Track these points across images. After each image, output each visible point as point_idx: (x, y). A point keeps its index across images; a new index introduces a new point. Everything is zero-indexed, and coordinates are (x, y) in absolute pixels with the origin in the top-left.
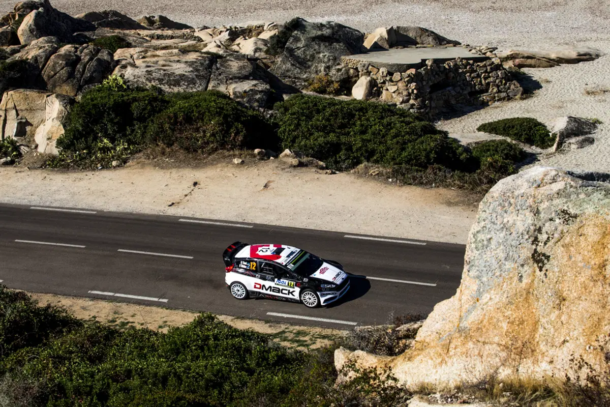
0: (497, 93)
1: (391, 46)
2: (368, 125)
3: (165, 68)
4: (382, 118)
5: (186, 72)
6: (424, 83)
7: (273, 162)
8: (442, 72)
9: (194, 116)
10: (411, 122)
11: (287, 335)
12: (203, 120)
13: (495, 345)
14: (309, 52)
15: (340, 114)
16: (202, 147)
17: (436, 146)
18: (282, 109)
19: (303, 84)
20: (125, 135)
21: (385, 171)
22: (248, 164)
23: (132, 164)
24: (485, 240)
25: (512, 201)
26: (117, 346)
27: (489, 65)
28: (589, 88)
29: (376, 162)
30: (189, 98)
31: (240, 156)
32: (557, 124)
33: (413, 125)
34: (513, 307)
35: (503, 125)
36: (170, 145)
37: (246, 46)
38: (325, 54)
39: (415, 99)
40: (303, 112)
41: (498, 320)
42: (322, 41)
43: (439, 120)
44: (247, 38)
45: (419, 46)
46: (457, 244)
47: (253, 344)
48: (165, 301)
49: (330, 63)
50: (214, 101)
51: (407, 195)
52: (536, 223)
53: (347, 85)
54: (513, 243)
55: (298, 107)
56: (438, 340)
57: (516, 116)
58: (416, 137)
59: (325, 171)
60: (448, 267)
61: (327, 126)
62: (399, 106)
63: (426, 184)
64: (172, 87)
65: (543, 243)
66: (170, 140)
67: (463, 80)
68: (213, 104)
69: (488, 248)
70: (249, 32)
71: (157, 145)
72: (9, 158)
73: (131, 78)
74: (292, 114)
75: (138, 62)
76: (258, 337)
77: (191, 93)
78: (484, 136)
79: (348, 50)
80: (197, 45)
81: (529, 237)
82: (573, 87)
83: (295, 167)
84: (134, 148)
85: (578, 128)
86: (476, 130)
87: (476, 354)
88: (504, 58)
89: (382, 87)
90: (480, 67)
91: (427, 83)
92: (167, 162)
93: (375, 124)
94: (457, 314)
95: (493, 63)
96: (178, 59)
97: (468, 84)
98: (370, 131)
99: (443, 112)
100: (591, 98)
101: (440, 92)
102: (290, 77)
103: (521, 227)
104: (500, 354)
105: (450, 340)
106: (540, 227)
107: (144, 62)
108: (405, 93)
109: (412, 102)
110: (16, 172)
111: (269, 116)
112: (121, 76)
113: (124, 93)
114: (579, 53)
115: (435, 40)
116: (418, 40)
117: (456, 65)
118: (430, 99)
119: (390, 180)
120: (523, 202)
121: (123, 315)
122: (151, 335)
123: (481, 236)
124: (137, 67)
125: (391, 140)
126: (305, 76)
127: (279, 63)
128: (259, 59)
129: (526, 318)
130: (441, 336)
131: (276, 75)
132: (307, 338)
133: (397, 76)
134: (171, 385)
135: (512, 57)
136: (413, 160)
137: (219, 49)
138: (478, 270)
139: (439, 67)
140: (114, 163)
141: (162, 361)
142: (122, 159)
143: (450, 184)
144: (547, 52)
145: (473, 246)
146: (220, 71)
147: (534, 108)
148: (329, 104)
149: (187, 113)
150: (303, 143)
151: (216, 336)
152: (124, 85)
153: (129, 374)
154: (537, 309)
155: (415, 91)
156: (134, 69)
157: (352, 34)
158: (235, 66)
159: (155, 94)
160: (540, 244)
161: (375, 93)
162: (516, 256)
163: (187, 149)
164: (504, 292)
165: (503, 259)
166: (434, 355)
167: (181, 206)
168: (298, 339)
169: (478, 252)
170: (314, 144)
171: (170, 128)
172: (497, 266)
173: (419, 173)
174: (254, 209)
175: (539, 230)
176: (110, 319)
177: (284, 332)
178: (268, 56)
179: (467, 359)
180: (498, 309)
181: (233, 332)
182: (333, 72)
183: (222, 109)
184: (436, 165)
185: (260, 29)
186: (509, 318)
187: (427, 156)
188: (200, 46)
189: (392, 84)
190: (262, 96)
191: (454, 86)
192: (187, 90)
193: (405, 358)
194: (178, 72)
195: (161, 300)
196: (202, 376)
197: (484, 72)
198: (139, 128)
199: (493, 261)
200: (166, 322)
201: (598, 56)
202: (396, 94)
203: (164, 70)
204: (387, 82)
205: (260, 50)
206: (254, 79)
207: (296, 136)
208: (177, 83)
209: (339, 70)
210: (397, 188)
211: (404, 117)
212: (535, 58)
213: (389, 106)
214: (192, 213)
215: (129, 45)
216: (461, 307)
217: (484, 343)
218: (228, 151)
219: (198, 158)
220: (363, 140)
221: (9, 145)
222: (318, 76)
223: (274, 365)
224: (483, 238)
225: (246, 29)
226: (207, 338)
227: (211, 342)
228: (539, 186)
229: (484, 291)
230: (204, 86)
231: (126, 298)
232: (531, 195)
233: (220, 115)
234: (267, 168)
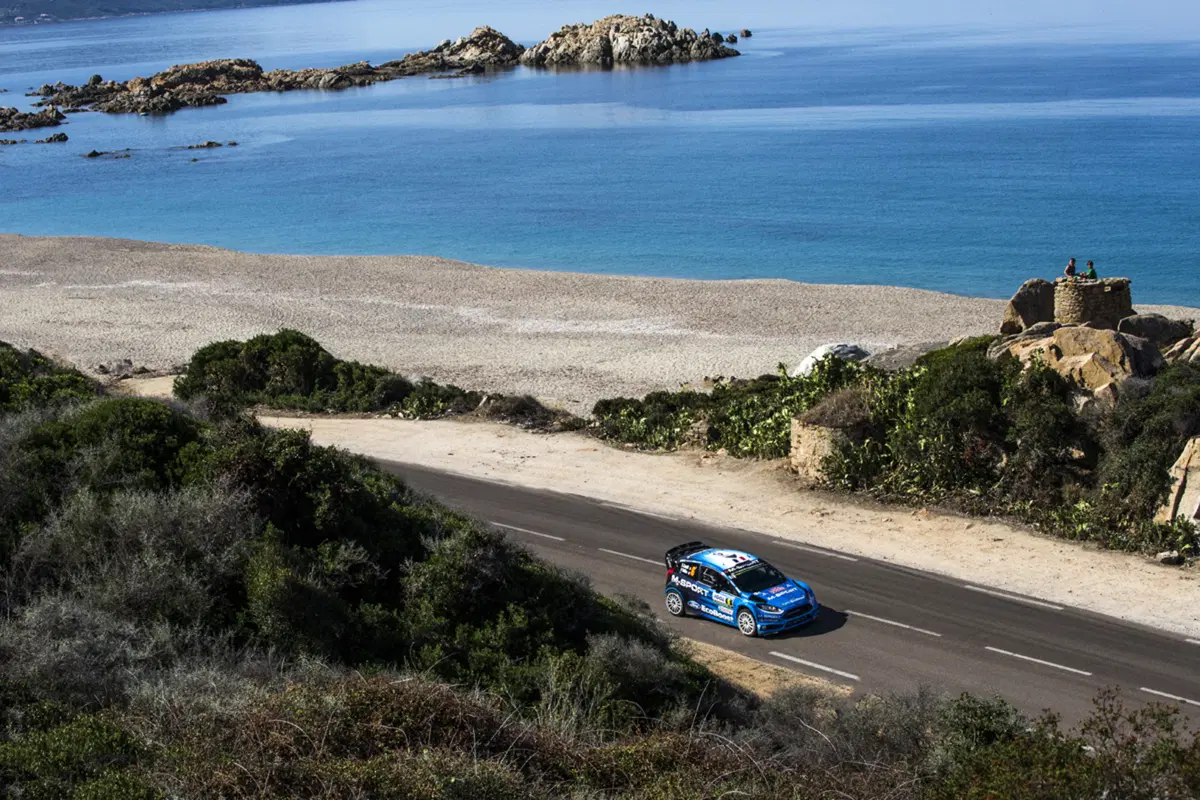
72: (1175, 554)
110: (1181, 578)
221: (1179, 531)
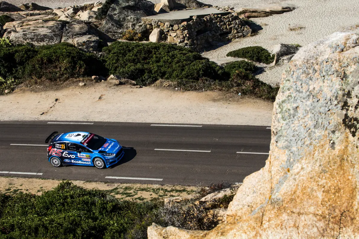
0: (236, 33)
1: (171, 10)
2: (161, 57)
3: (34, 31)
4: (169, 52)
5: (47, 33)
6: (193, 30)
7: (104, 83)
8: (203, 23)
9: (53, 58)
10: (186, 54)
11: (119, 190)
12: (59, 61)
13: (311, 215)
14: (122, 16)
15: (143, 52)
16: (59, 78)
17: (202, 67)
18: (107, 51)
19: (119, 36)
20: (12, 74)
21: (173, 83)
22: (88, 86)
23: (17, 91)
24: (291, 109)
25: (316, 67)
26: (10, 206)
27: (230, 17)
28: (292, 27)
29: (167, 78)
30: (50, 48)
31: (83, 81)
32: (274, 49)
33: (188, 55)
34: (327, 175)
35: (242, 52)
36: (40, 78)
37: (84, 16)
38: (131, 17)
39: (188, 40)
40: (120, 52)
41: (312, 190)
42: (129, 9)
43: (203, 52)
44: (84, 11)
45: (188, 9)
46: (221, 125)
47: (96, 199)
48: (41, 174)
49: (135, 22)
50: (65, 48)
51: (188, 97)
52: (344, 87)
53: (146, 34)
54: (322, 110)
55: (117, 49)
56: (250, 213)
57: (249, 46)
58: (190, 62)
59: (136, 87)
60: (217, 140)
61: (135, 59)
62: (178, 45)
63: (199, 89)
64: (39, 42)
65: (354, 107)
66: (40, 74)
67: (216, 27)
68: (64, 50)
69: (295, 117)
70: (85, 9)
71: (32, 78)
73: (14, 39)
74: (113, 54)
75: (18, 29)
76: (100, 194)
77: (51, 45)
78: (231, 59)
79: (145, 13)
80: (54, 18)
81: (338, 103)
82: (281, 27)
83: (117, 85)
84: (18, 81)
85: (287, 50)
86: (226, 56)
87: (292, 225)
88: (239, 13)
89: (167, 34)
90: (225, 19)
91: (195, 30)
92: (39, 88)
93: (165, 56)
94: (268, 186)
95: (233, 16)
96: (42, 25)
97: (218, 28)
98: (162, 60)
99: (205, 47)
100: (293, 32)
101: (202, 35)
102: (111, 32)
103: (328, 93)
104: (318, 225)
105: (263, 213)
106: (349, 92)
107: (21, 29)
108: (181, 37)
109: (186, 42)
111: (99, 56)
112: (7, 38)
113: (10, 48)
114: (283, 7)
115: (197, 5)
116: (187, 5)
117: (210, 18)
118: (197, 40)
119: (177, 89)
120: (328, 67)
121: (15, 185)
122: (31, 198)
123: (286, 106)
124: (18, 32)
125: (175, 65)
126: (120, 31)
127: (104, 24)
128: (92, 23)
129: (342, 186)
130: (253, 209)
131: (103, 32)
132: (132, 191)
133: (176, 27)
134: (41, 233)
135: (244, 12)
136: (189, 76)
137: (67, 18)
138: (286, 140)
139: (201, 20)
140: (6, 91)
141: (36, 217)
142: (11, 88)
143: (214, 89)
144: (264, 8)
145: (279, 116)
146: (68, 31)
147: (259, 41)
148: (136, 46)
149: (49, 57)
150: (121, 70)
151: (72, 195)
152: (10, 43)
153: (12, 227)
154: (352, 175)
155: (187, 35)
156: (15, 33)
157: (147, 4)
158: (77, 27)
159: (29, 47)
160: (350, 108)
161: (163, 38)
162: (326, 123)
163: (51, 79)
164: (316, 161)
165: (313, 127)
166: (247, 229)
167: (49, 114)
168: (126, 192)
169: (285, 122)
170: (128, 71)
171: (39, 67)
172: (307, 135)
173: (194, 83)
174: (93, 113)
175: (349, 94)
176: (7, 188)
177: (116, 189)
178: (97, 20)
179: (282, 231)
180: (311, 178)
181: (83, 192)
182: (137, 27)
183: (70, 53)
184: (204, 78)
185: (92, 6)
186: (324, 187)
187: (198, 73)
188: (56, 18)
189: (173, 32)
190: (95, 44)
191: (211, 31)
192: (49, 44)
193: (218, 233)
194: (42, 33)
195: (38, 174)
196: (61, 225)
197: (228, 22)
198: (21, 69)
199: (302, 130)
200: (42, 187)
201: (294, 8)
202: (176, 37)
203: (34, 33)
204: (170, 31)
205: (92, 17)
206: (89, 34)
207: (117, 66)
208: (42, 40)
209: (141, 26)
210: (181, 93)
211: (182, 51)
212: (257, 12)
213: (172, 45)
214: (55, 118)
215: (13, 20)
216: (271, 179)
217: (299, 214)
218: (75, 78)
219: (58, 84)
220: (158, 66)
222: (128, 30)
223: (112, 211)
224: (289, 107)
225: (83, 7)
226: (66, 197)
227: (69, 200)
228: (342, 51)
229: (294, 161)
230: (59, 41)
231: (16, 174)
232: (336, 60)
233: (69, 57)
234: (100, 87)
